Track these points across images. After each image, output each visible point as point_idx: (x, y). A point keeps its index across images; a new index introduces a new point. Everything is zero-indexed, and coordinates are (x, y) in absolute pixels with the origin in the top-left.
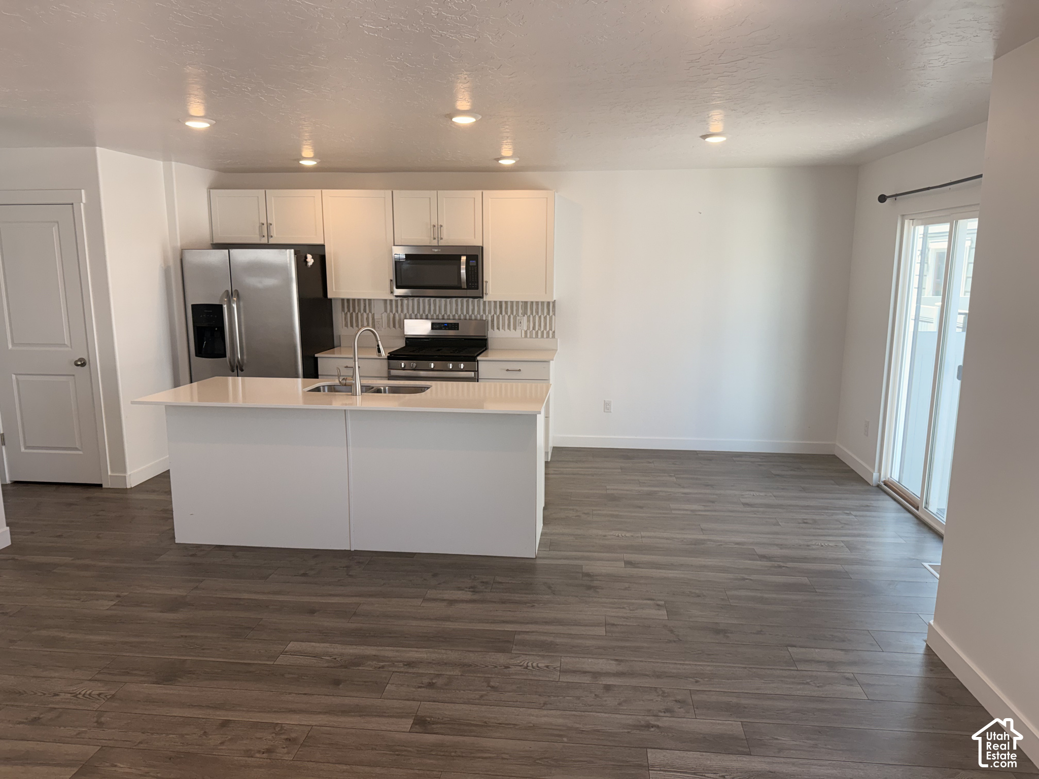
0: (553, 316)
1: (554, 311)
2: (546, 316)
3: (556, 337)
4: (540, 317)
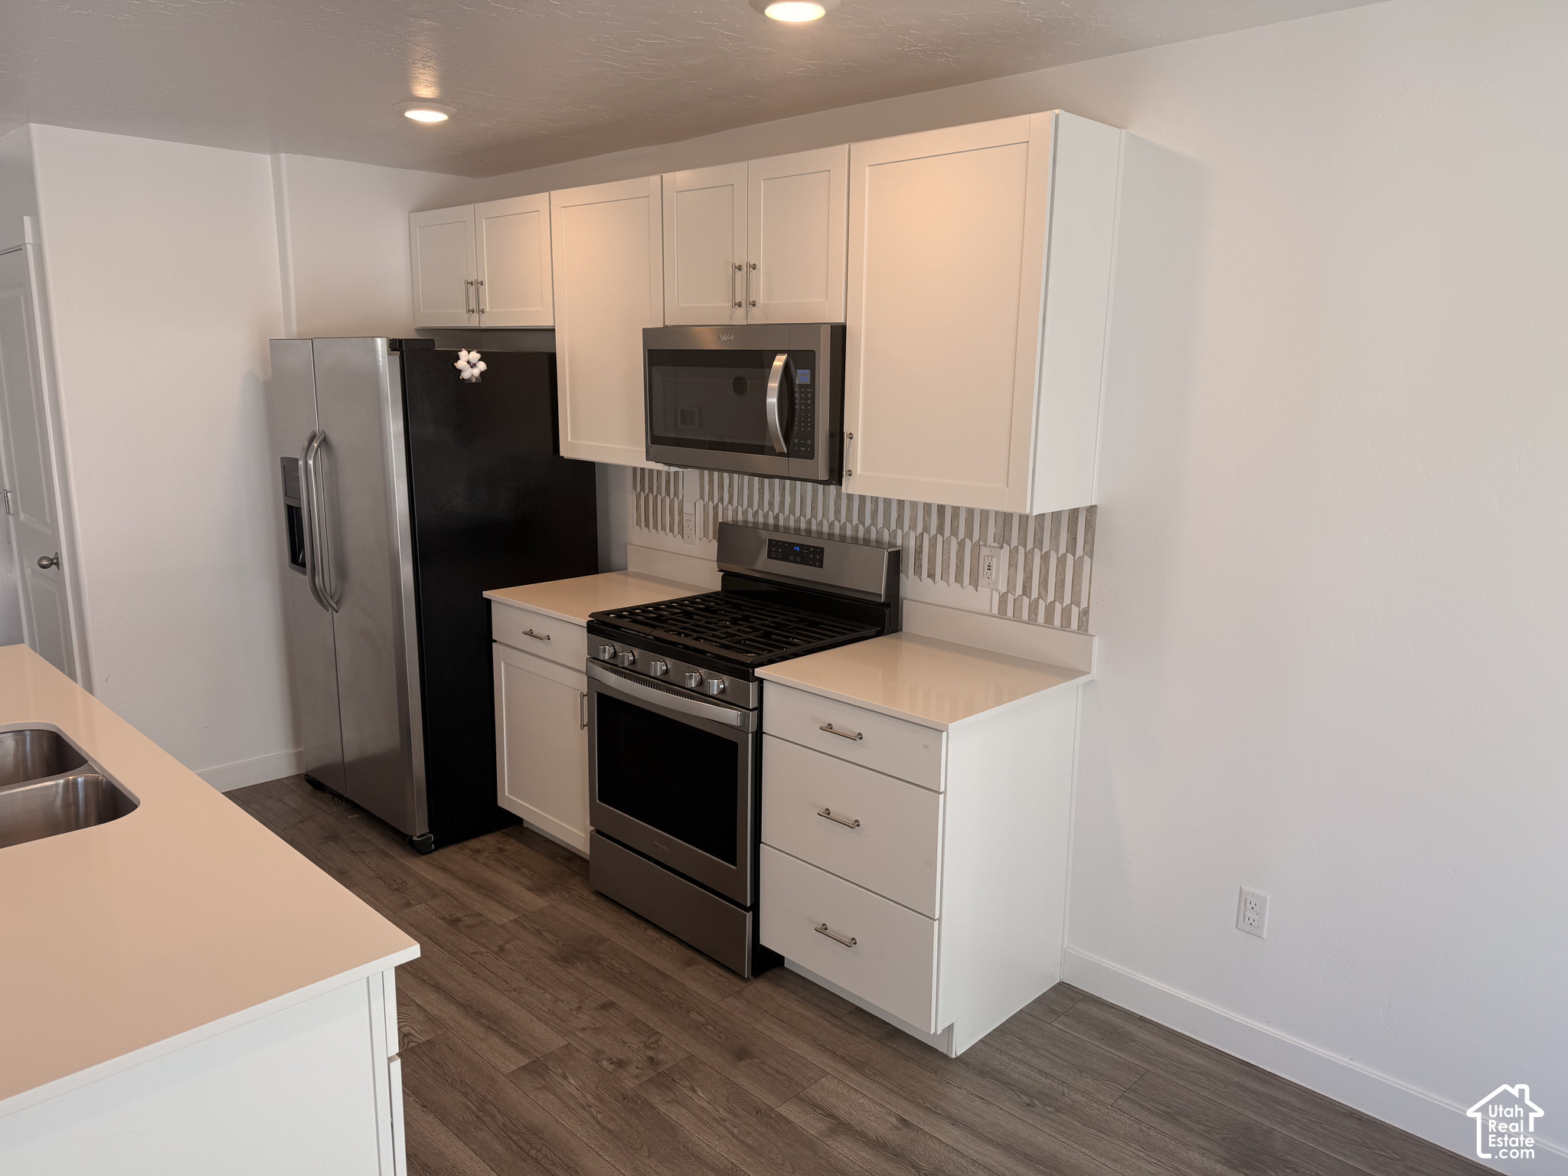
0: (1087, 559)
1: (1089, 542)
2: (1064, 556)
3: (1091, 630)
4: (1045, 558)
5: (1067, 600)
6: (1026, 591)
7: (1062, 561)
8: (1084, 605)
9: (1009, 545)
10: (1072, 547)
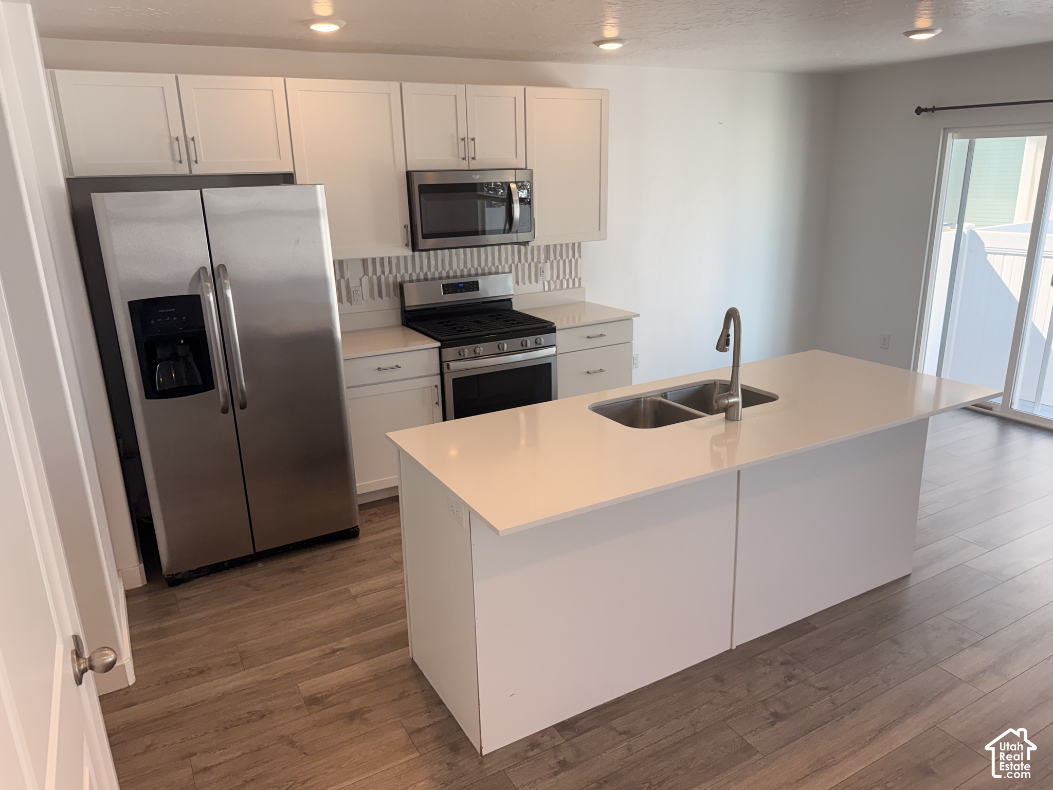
0: (579, 259)
1: (579, 252)
2: (571, 260)
3: (582, 285)
4: (564, 262)
5: (573, 277)
6: (558, 277)
7: (570, 262)
8: (579, 277)
9: (550, 260)
10: (574, 256)
